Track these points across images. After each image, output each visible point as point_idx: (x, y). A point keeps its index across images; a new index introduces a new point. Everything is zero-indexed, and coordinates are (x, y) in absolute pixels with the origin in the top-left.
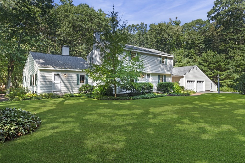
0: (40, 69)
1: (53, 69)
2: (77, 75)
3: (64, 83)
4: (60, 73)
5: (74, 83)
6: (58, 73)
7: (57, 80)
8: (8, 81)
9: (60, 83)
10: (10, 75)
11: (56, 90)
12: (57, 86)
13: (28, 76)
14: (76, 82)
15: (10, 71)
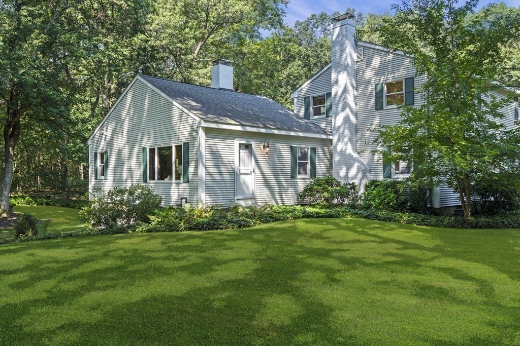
0: (206, 127)
1: (239, 128)
2: (292, 148)
3: (263, 174)
4: (253, 143)
5: (285, 174)
6: (248, 143)
7: (245, 165)
8: (5, 167)
9: (253, 173)
10: (11, 150)
11: (243, 195)
12: (244, 182)
13: (126, 152)
14: (288, 170)
15: (10, 136)
